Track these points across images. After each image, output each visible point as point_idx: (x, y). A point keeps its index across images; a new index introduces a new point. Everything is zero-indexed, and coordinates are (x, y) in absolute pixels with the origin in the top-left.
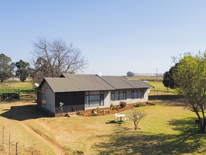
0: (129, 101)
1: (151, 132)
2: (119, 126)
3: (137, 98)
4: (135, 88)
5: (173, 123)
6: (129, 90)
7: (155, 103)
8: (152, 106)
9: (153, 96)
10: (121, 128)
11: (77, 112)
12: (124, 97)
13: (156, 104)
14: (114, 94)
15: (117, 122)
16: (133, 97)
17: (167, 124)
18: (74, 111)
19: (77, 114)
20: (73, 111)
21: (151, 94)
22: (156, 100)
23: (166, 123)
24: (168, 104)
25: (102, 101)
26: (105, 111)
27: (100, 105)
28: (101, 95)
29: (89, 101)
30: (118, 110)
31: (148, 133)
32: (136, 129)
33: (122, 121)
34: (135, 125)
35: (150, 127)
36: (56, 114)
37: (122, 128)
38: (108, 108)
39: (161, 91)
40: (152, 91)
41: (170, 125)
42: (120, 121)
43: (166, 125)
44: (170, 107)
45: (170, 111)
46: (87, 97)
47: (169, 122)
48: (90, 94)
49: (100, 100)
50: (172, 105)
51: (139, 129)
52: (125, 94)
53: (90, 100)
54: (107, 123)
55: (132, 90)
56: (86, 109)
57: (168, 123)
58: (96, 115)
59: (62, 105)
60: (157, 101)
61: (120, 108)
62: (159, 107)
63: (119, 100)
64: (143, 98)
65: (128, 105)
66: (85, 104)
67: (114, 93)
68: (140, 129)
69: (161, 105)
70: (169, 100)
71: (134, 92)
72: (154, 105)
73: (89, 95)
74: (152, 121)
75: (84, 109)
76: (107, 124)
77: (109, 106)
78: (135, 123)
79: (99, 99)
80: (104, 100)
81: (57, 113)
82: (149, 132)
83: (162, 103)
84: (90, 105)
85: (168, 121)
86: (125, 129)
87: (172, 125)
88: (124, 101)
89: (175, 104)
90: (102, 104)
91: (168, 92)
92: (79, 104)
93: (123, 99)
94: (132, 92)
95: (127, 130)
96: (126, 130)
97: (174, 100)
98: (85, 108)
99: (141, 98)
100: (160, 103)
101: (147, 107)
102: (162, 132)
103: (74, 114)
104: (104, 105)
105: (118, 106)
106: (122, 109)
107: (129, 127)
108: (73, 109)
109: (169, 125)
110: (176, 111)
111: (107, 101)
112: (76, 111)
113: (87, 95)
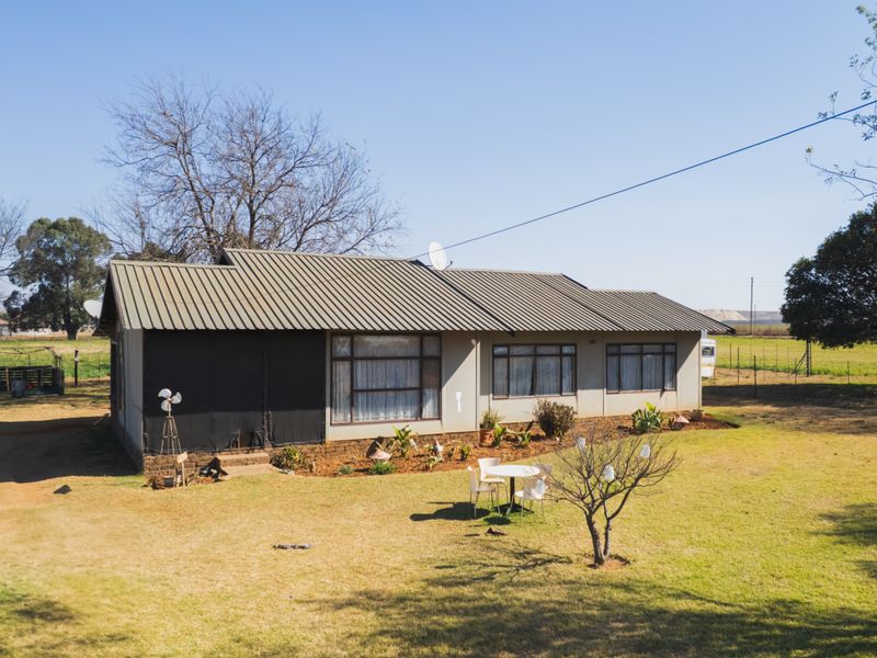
0: (590, 404)
1: (703, 590)
2: (490, 537)
3: (640, 386)
4: (627, 328)
5: (857, 526)
6: (593, 342)
7: (743, 416)
8: (720, 430)
9: (731, 387)
10: (494, 554)
11: (279, 451)
12: (566, 382)
13: (747, 422)
14: (505, 360)
15: (483, 513)
16: (615, 384)
17: (816, 534)
18: (262, 446)
19: (278, 463)
20: (251, 441)
21: (721, 382)
22: (748, 404)
23: (813, 529)
24: (815, 421)
25: (429, 392)
26: (440, 448)
27: (419, 416)
28: (422, 358)
29: (354, 392)
30: (523, 447)
31: (678, 596)
32: (598, 561)
33: (516, 508)
34: (595, 537)
35: (703, 551)
36: (148, 459)
37: (501, 550)
38: (468, 435)
39: (772, 370)
40: (724, 367)
41: (842, 543)
42: (503, 509)
43: (814, 540)
44: (826, 434)
45: (829, 459)
46: (342, 369)
47: (832, 517)
48: (359, 352)
49: (420, 390)
50: (839, 429)
51: (621, 559)
52: (567, 362)
53: (360, 384)
54: (416, 518)
55: (608, 345)
56: (333, 434)
57: (829, 525)
58: (380, 472)
59: (173, 405)
60: (748, 407)
61: (536, 438)
62: (764, 438)
63: (532, 392)
64: (675, 387)
65: (583, 426)
66: (328, 410)
67: (507, 356)
68: (625, 561)
69: (777, 427)
70: (819, 405)
71: (619, 355)
72: (736, 426)
73: (351, 359)
74: (717, 513)
75: (321, 436)
76: (420, 524)
77: (472, 425)
78: (591, 524)
79: (413, 382)
80: (444, 390)
81: (153, 452)
82: (691, 586)
83: (780, 419)
84: (361, 417)
85: (823, 516)
86: (522, 562)
87: (859, 542)
88: (566, 401)
89: (856, 422)
90: (428, 410)
91: (809, 373)
92: (292, 407)
93: (560, 392)
94: (608, 355)
95: (536, 563)
96: (525, 567)
97: (844, 407)
98: (329, 430)
99: (664, 390)
100: (769, 419)
101: (691, 433)
102: (787, 593)
103: (254, 461)
104: (440, 419)
105: (530, 425)
106: (548, 442)
107: (552, 549)
108: (252, 435)
109: (835, 538)
110: (869, 455)
111: (459, 395)
112: (274, 446)
113: (343, 359)
